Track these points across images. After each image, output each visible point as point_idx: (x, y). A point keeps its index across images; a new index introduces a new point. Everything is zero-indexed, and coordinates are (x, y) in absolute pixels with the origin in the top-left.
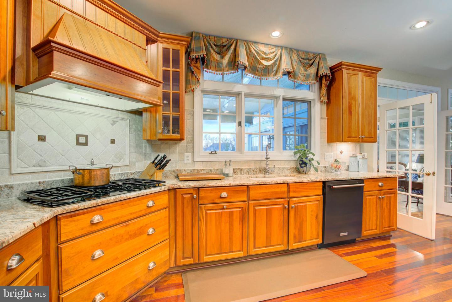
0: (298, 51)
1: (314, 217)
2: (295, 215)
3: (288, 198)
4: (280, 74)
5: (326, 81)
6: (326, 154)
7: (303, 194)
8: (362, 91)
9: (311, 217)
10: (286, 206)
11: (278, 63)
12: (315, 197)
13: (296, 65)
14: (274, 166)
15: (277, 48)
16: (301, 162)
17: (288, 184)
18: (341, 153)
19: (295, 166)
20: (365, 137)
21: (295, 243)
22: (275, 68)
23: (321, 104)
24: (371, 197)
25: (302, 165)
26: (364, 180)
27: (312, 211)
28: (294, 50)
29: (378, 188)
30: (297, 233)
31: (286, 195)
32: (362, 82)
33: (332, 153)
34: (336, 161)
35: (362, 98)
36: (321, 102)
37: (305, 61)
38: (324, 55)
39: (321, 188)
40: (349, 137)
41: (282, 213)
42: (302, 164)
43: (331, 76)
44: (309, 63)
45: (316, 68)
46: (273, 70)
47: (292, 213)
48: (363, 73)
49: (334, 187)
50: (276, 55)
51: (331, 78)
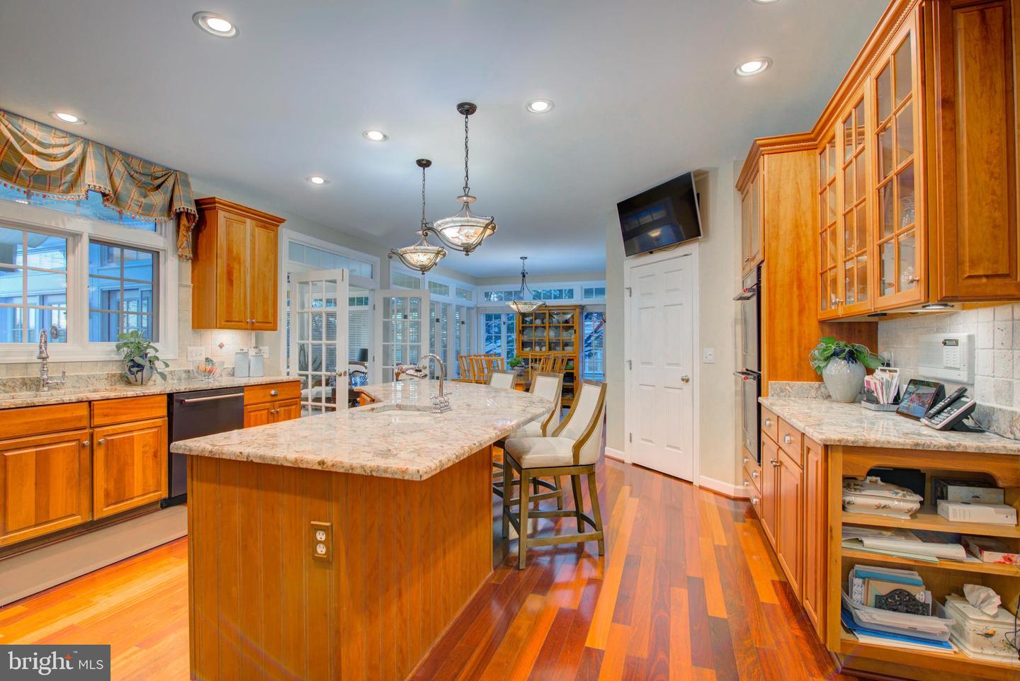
0: (126, 157)
1: (150, 454)
2: (107, 456)
3: (91, 427)
4: (80, 193)
5: (188, 222)
6: (190, 348)
7: (124, 418)
8: (253, 249)
9: (143, 456)
10: (86, 442)
11: (75, 169)
12: (153, 421)
13: (122, 182)
14: (64, 372)
15: (72, 139)
16: (130, 364)
17: (90, 402)
18: (221, 346)
19: (119, 372)
20: (257, 322)
21: (108, 506)
22: (68, 178)
23: (179, 261)
24: (257, 413)
25: (132, 369)
26: (245, 388)
27: (144, 446)
28: (117, 153)
29: (269, 399)
30: (111, 487)
31: (85, 423)
32: (253, 235)
33: (203, 348)
34: (207, 360)
35: (253, 260)
36: (180, 257)
37: (144, 179)
38: (186, 175)
39: (165, 404)
40: (227, 321)
41: (77, 455)
42: (133, 366)
43: (197, 216)
44: (151, 184)
45: (169, 195)
46: (63, 182)
47: (100, 455)
48: (254, 222)
49: (186, 400)
50: (70, 153)
51: (197, 219)
